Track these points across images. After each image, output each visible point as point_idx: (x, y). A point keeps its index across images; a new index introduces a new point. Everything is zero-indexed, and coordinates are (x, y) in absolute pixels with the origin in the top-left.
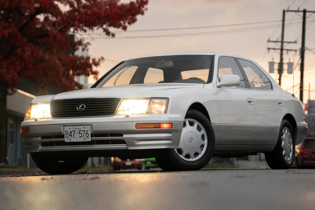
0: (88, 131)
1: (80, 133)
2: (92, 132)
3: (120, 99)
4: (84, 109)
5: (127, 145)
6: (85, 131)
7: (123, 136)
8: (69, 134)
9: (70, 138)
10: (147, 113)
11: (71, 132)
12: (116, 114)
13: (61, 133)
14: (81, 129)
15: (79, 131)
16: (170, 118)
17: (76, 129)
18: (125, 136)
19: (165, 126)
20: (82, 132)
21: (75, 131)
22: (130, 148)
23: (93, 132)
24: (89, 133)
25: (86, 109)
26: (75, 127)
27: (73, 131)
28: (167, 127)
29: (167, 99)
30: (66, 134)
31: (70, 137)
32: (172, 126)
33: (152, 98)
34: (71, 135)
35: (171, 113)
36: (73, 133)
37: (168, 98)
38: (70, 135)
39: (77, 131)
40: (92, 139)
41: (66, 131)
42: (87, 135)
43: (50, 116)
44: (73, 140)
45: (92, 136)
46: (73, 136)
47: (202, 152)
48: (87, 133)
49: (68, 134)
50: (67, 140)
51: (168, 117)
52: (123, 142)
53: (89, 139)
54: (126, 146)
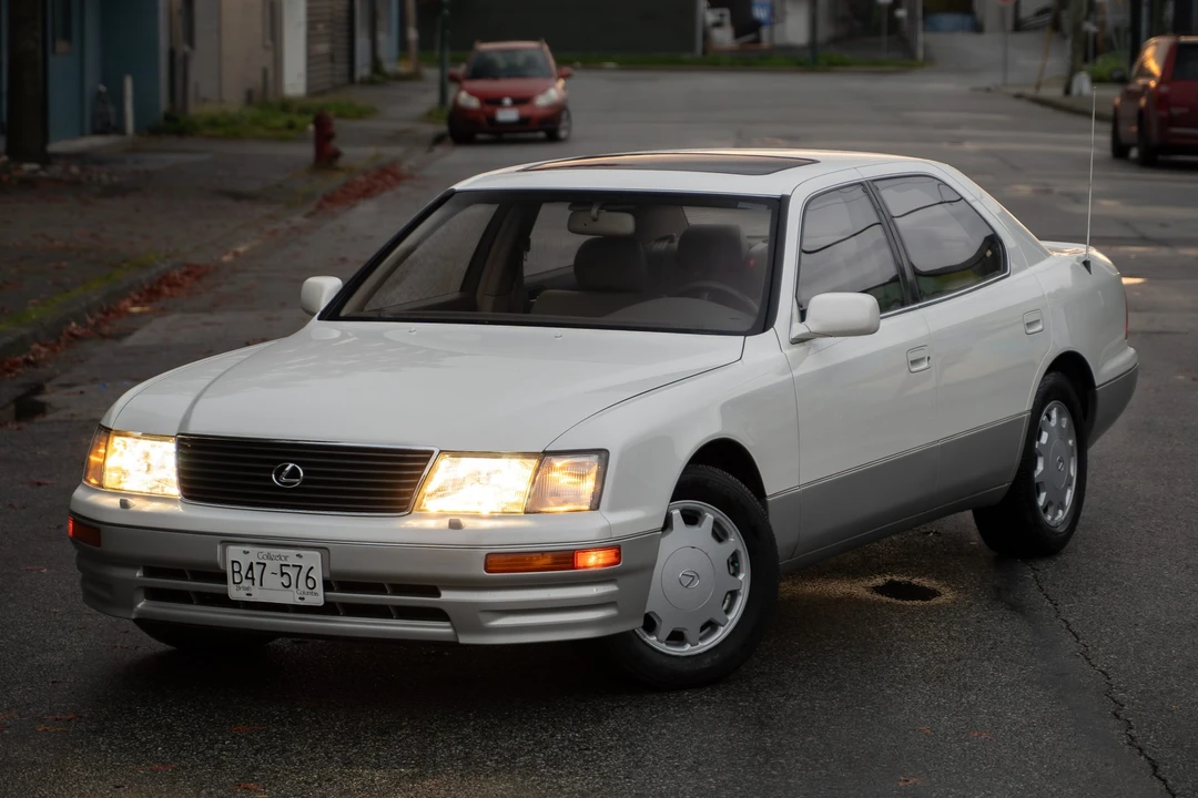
0: (312, 568)
1: (283, 574)
2: (327, 575)
3: (431, 453)
4: (298, 482)
5: (453, 626)
6: (301, 567)
7: (439, 595)
8: (244, 574)
9: (247, 589)
10: (526, 512)
11: (251, 568)
12: (414, 512)
13: (217, 566)
14: (286, 558)
15: (282, 565)
16: (610, 528)
17: (269, 557)
18: (447, 596)
19: (594, 560)
20: (293, 572)
21: (265, 564)
22: (464, 640)
23: (333, 574)
24: (318, 575)
25: (305, 481)
26: (266, 550)
27: (258, 563)
28: (601, 561)
29: (603, 454)
30: (234, 572)
31: (247, 583)
32: (618, 555)
33: (546, 453)
34: (253, 579)
35: (614, 508)
36: (257, 570)
37: (607, 451)
38: (247, 578)
39: (273, 566)
40: (328, 600)
41: (233, 562)
42: (311, 585)
43: (174, 490)
44: (259, 595)
45: (327, 586)
46: (257, 582)
47: (730, 617)
48: (308, 577)
49: (239, 572)
50: (235, 593)
51: (607, 524)
52: (438, 614)
53: (317, 599)
54: (450, 630)
